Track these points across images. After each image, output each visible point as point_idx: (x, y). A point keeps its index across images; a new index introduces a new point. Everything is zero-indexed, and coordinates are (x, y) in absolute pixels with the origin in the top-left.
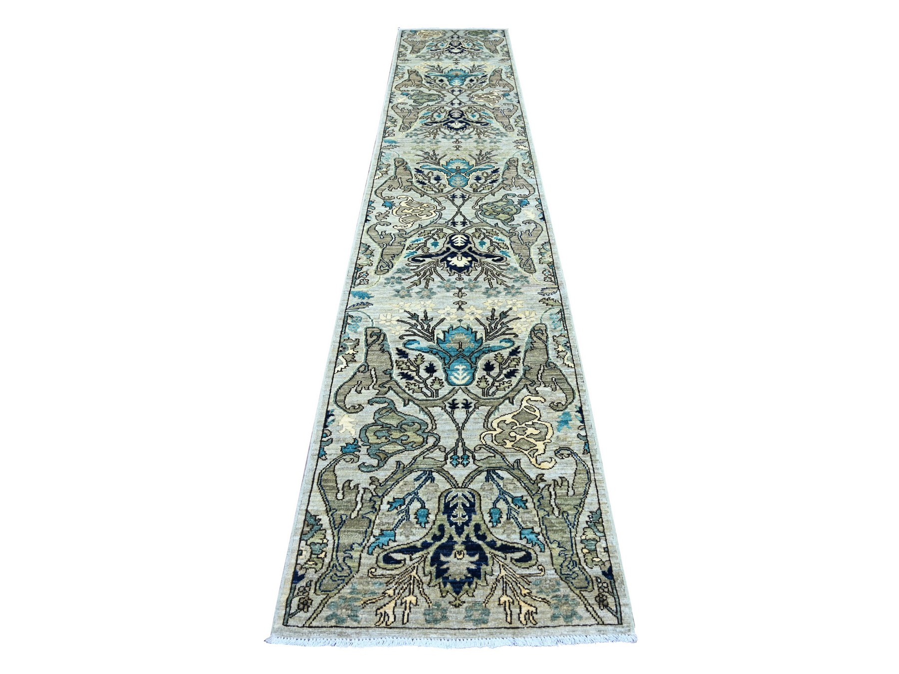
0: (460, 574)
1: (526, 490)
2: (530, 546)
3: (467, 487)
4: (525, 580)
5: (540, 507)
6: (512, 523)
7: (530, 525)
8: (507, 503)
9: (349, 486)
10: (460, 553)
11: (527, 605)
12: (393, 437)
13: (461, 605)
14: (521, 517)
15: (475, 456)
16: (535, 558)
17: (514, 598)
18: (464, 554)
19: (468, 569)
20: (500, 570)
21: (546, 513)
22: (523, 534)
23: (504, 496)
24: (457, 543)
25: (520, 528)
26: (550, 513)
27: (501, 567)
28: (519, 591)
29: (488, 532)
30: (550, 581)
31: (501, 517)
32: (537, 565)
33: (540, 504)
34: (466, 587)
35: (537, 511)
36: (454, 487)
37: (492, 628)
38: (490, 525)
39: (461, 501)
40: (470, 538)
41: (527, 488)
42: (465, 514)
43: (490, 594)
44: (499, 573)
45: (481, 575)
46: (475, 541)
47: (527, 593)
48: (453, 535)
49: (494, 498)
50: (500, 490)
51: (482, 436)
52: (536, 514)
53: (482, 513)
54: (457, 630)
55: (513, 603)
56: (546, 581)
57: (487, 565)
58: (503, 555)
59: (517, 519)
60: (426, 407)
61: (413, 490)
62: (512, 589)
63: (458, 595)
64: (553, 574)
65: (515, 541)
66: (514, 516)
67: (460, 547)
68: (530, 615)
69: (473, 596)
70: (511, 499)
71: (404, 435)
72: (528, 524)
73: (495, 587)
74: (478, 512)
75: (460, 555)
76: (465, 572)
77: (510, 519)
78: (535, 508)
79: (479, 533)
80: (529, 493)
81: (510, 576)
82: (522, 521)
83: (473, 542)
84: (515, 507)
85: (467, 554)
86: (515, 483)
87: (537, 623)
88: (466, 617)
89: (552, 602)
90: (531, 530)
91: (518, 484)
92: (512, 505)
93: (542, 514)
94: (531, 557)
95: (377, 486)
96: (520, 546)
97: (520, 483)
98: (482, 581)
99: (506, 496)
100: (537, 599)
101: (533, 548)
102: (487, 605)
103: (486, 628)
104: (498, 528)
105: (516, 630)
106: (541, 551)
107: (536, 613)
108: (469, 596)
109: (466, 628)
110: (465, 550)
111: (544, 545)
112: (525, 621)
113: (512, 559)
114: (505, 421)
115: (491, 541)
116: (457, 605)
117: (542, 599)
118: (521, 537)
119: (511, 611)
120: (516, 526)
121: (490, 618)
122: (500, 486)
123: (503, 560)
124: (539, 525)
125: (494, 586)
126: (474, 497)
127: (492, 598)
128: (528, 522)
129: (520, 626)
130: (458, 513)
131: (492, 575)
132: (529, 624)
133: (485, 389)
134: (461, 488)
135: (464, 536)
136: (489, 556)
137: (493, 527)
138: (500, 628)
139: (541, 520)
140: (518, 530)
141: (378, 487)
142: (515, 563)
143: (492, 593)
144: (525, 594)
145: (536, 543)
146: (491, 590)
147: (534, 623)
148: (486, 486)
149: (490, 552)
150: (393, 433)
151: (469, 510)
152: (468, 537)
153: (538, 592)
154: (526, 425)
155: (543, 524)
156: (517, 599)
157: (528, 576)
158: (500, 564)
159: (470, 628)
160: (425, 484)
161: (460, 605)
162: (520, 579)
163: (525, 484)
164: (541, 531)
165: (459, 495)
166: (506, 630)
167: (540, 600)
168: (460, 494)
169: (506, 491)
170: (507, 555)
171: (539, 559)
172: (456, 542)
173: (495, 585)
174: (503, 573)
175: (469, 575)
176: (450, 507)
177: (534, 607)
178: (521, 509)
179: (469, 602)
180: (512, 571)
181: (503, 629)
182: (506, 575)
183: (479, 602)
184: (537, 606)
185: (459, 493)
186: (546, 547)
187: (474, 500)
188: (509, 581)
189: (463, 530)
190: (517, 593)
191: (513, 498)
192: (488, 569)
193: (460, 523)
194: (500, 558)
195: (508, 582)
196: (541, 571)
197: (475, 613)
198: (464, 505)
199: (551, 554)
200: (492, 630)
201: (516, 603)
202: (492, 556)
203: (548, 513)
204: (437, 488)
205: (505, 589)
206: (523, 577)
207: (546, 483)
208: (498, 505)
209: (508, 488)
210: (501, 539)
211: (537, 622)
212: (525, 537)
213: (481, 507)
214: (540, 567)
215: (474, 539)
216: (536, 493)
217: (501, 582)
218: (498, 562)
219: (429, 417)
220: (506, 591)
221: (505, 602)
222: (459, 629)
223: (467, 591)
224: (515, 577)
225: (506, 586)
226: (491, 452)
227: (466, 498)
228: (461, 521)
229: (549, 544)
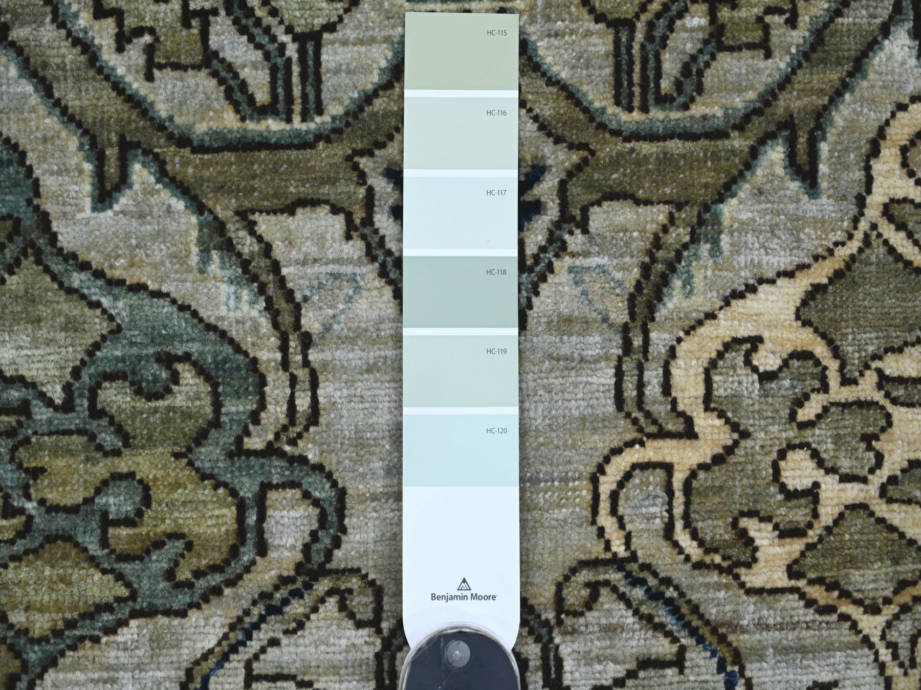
12: (52, 496)
15: (559, 662)
51: (607, 485)
60: (243, 215)
71: (117, 477)
114: (756, 342)
133: (630, 25)
150: (45, 459)
154: (883, 380)
219: (269, 306)
226: (659, 627)
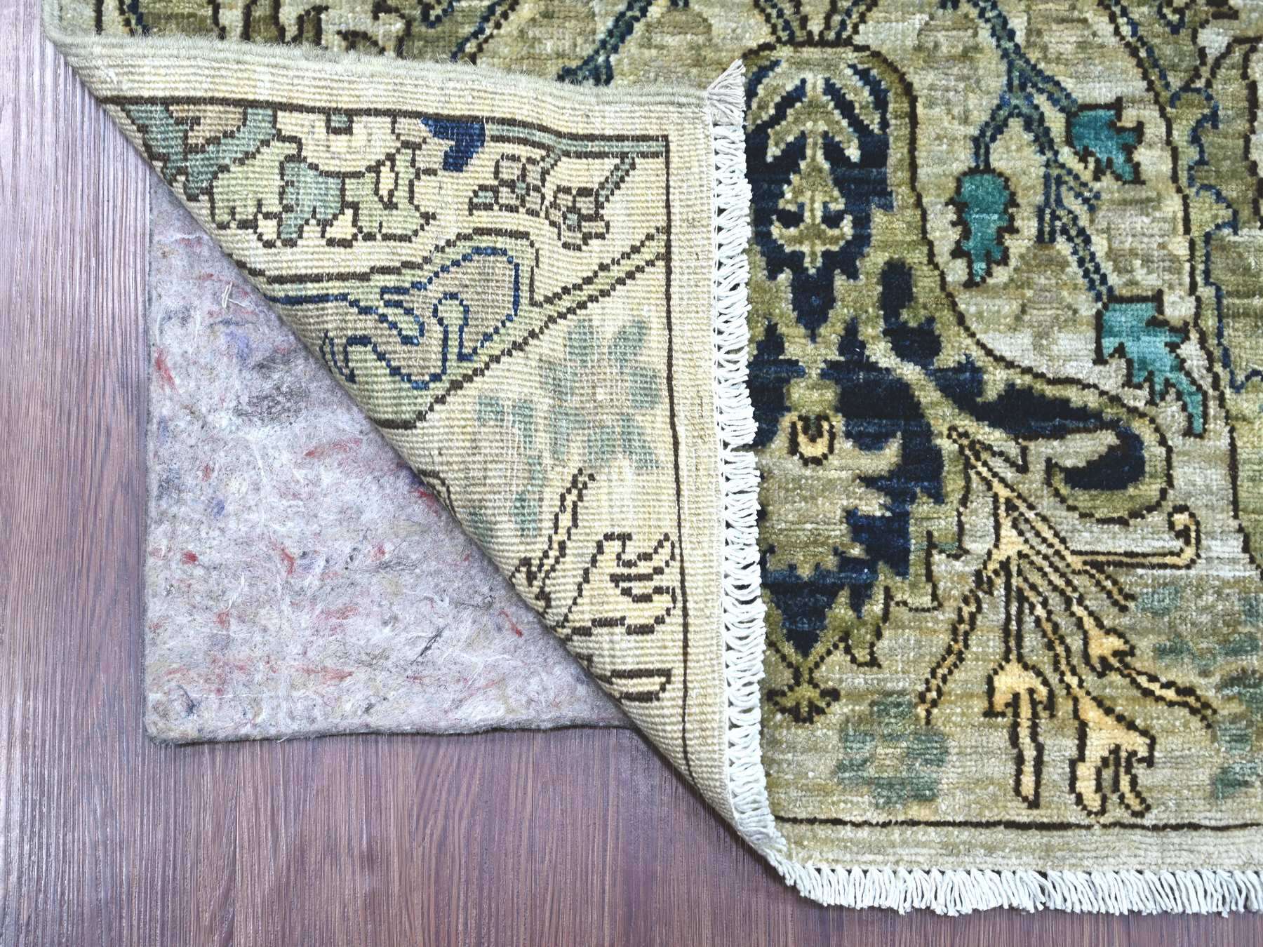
0: (815, 543)
1: (1140, 64)
2: (1138, 399)
3: (848, 42)
4: (1108, 584)
5: (1201, 173)
6: (1064, 264)
7: (1148, 280)
8: (1044, 142)
9: (275, 18)
10: (813, 427)
11: (1110, 721)
13: (821, 711)
14: (1108, 230)
16: (1161, 465)
17: (1054, 679)
18: (833, 436)
19: (850, 515)
20: (997, 526)
21: (1225, 214)
22: (1112, 334)
23: (1029, 97)
24: (801, 373)
25: (1098, 298)
26: (1246, 212)
27: (1002, 512)
28: (1076, 643)
29: (947, 315)
30: (1218, 593)
31: (1013, 230)
32: (1168, 506)
33: (1202, 162)
34: (841, 611)
35: (1185, 198)
36: (784, 36)
37: (953, 824)
38: (957, 271)
39: (822, 126)
40: (863, 345)
41: (1143, 54)
42: (839, 205)
43: (949, 651)
44: (990, 545)
45: (908, 551)
46: (884, 363)
47: (1116, 653)
48: (782, 329)
49: (980, 108)
50: (1014, 56)
52: (1180, 215)
53: (919, 203)
54: (804, 827)
55: (1051, 705)
56: (1199, 596)
57: (938, 497)
58: (1013, 449)
59: (1087, 241)
61: (588, 50)
62: (1048, 627)
63: (806, 654)
64: (1234, 561)
65: (1070, 370)
66: (1075, 219)
67: (816, 395)
68: (1122, 770)
69: (874, 662)
70: (1061, 117)
72: (1140, 274)
73: (973, 617)
74: (902, 194)
75: (813, 440)
76: (839, 532)
77: (1053, 240)
78: (1175, 178)
79: (905, 315)
80: (1150, 87)
81: (1038, 560)
82: (1112, 254)
83: (874, 367)
84: (1078, 167)
85: (848, 435)
86: (1085, 21)
87: (1148, 808)
88: (841, 767)
89: (1227, 710)
90: (1147, 310)
91: (1103, 25)
92: (1066, 155)
93: (1208, 215)
94: (1141, 462)
95: (409, 24)
96: (1091, 400)
97: (1113, 19)
98: (913, 586)
99: (1040, 100)
100: (1155, 687)
101: (1152, 411)
102: (935, 711)
103: (928, 824)
104: (996, 292)
105: (1056, 838)
106: (1188, 432)
107: (1149, 761)
108: (854, 660)
109: (841, 816)
110: (837, 410)
111: (1205, 394)
112: (1098, 797)
113: (1051, 466)
115: (960, 368)
116: (804, 709)
117: (1179, 691)
118: (1099, 349)
119: (1040, 748)
120: (1081, 281)
121: (948, 776)
122: (1011, 35)
123: (1009, 474)
124: (1187, 280)
125: (966, 611)
126: (880, 103)
127: (958, 675)
128: (1137, 263)
129: (1074, 815)
130: (805, 198)
131: (960, 552)
132: (1116, 813)
134: (823, 43)
135: (831, 332)
136: (947, 446)
137: (970, 284)
138: (989, 825)
139: (1200, 253)
140: (1087, 308)
141: (419, 28)
142: (1064, 491)
143: (956, 647)
144: (1103, 660)
145: (1168, 384)
146: (955, 631)
147: (1136, 806)
148: (941, 36)
149: (953, 428)
151: (859, 181)
152: (851, 341)
153: (1160, 652)
155: (1207, 273)
156: (1068, 687)
157: (1119, 564)
158: (996, 496)
159: (859, 819)
160: (644, 12)
161: (816, 710)
162: (1085, 578)
163: (1134, 25)
164: (1197, 315)
165: (809, 87)
166: (1012, 834)
167: (1170, 694)
168: (815, 82)
169: (1042, 66)
170: (1032, 445)
171: (1177, 473)
172: (794, 369)
173: (973, 609)
174: (1011, 544)
175: (856, 551)
176: (769, 159)
177: (1144, 733)
178: (1107, 181)
179: (856, 697)
180: (1048, 534)
181: (1000, 834)
182: (1021, 555)
183: (902, 693)
184: (1157, 725)
185: (809, 76)
186: (1213, 406)
187: (884, 124)
188: (1033, 587)
189: (830, 301)
190: (1068, 650)
191: (1074, 112)
192: (942, 521)
193: (812, 253)
194: (998, 464)
195: (1028, 593)
196: (1179, 544)
197: (880, 750)
198: (833, 151)
199: (1233, 445)
200: (956, 831)
201: (1064, 707)
202: (962, 447)
203: (1235, 213)
204: (701, 40)
205: (1014, 626)
206: (1099, 566)
207: (1236, 28)
208: (1000, 160)
209: (1052, 51)
210: (1008, 355)
211: (1149, 801)
212: (1120, 351)
213: (913, 167)
214: (1181, 519)
215: (881, 353)
216: (1186, 88)
217: (1000, 591)
218: (990, 488)
220: (1020, 638)
221: (1016, 696)
222: (812, 821)
223: (845, 637)
224: (1061, 565)
225: (1020, 611)
227: (846, 107)
228: (820, 248)
229: (1228, 392)
